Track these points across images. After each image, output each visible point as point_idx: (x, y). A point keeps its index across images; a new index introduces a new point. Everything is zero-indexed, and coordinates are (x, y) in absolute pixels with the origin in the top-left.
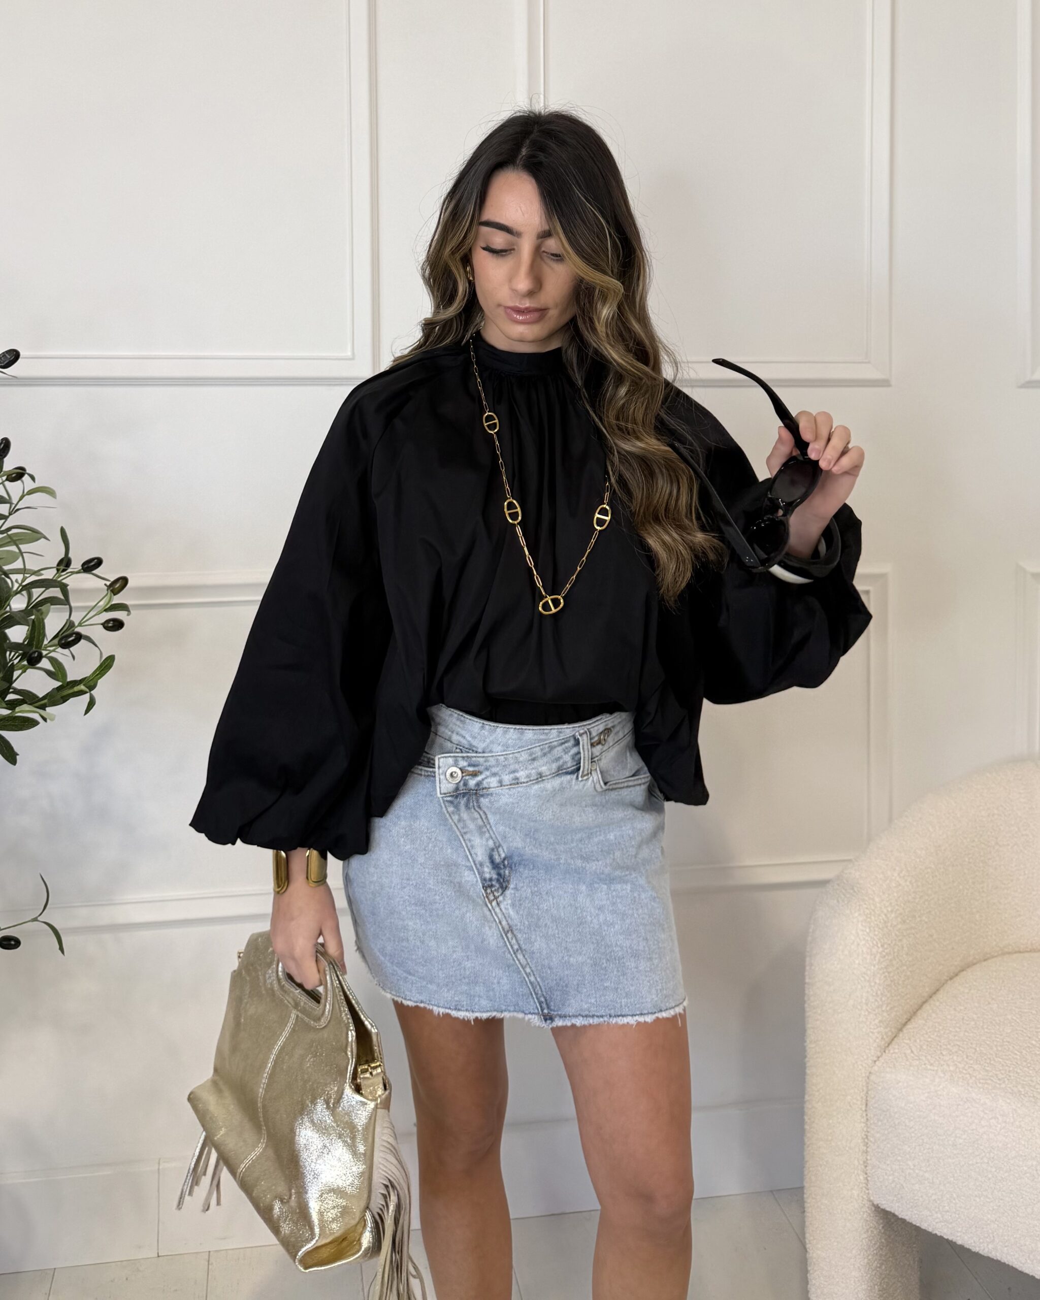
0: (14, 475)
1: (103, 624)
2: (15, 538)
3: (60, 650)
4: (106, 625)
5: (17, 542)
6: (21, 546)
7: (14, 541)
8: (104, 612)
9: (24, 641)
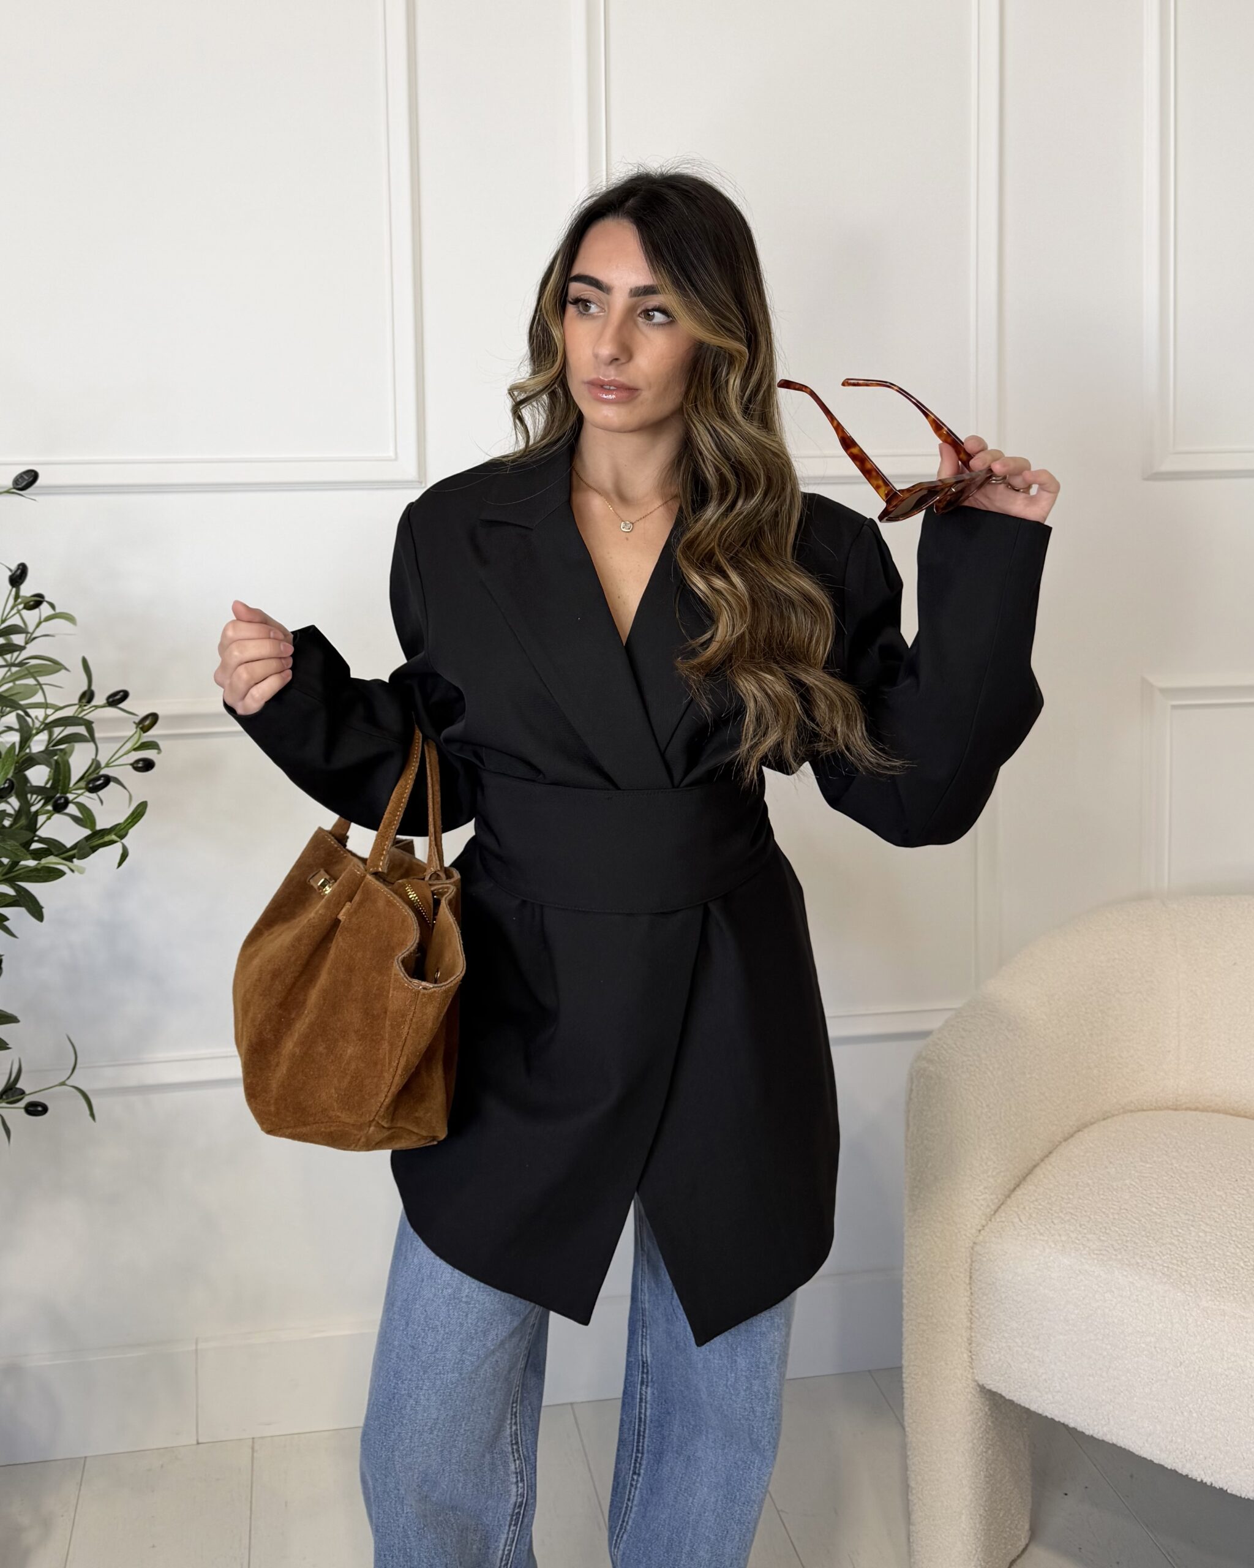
0: (32, 603)
1: (132, 765)
2: (32, 671)
3: (87, 794)
4: (135, 765)
5: (35, 675)
6: (39, 678)
7: (34, 673)
8: (133, 752)
9: (47, 783)
